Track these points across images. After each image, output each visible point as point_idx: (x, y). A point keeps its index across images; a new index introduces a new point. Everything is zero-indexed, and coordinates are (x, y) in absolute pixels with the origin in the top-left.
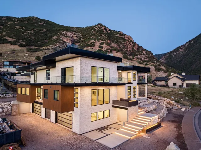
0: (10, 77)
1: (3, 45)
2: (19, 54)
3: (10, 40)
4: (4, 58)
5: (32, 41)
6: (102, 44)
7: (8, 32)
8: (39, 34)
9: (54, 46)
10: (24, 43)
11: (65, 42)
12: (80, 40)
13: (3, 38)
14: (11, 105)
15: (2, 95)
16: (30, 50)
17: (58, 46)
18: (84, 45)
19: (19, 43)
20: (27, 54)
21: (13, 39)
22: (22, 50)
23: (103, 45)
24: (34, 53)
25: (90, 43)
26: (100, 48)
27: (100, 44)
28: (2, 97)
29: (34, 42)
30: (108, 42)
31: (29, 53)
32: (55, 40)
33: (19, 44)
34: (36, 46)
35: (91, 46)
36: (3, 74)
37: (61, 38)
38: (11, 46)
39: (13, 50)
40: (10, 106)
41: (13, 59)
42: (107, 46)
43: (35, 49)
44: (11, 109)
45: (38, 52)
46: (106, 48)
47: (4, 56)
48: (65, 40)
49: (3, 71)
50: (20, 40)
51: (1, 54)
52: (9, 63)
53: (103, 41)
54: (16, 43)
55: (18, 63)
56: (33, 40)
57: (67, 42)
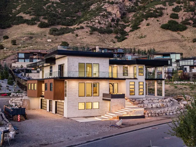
0: (25, 75)
1: (17, 26)
2: (39, 40)
3: (27, 17)
4: (19, 47)
5: (57, 15)
6: (177, 9)
7: (25, 5)
8: (69, 3)
9: (91, 22)
10: (46, 21)
11: (110, 13)
12: (137, 5)
13: (17, 16)
14: (23, 100)
15: (16, 94)
16: (54, 32)
17: (97, 21)
18: (143, 15)
19: (39, 21)
20: (49, 38)
21: (31, 15)
22: (43, 32)
23: (179, 11)
24: (60, 36)
25: (154, 11)
26: (172, 19)
27: (174, 10)
28: (15, 96)
29: (60, 18)
30: (189, 5)
31: (52, 36)
32: (94, 11)
33: (39, 23)
34: (63, 25)
35: (156, 17)
36: (16, 71)
37: (103, 7)
38: (27, 27)
39: (31, 34)
40: (21, 101)
41: (30, 48)
42: (186, 13)
43: (62, 29)
44: (23, 104)
45: (66, 35)
46: (184, 18)
47: (19, 44)
48: (109, 10)
49: (17, 66)
50: (40, 16)
51: (15, 41)
52: (25, 55)
53: (180, 4)
54: (36, 22)
55: (36, 55)
56: (60, 14)
57: (113, 12)
